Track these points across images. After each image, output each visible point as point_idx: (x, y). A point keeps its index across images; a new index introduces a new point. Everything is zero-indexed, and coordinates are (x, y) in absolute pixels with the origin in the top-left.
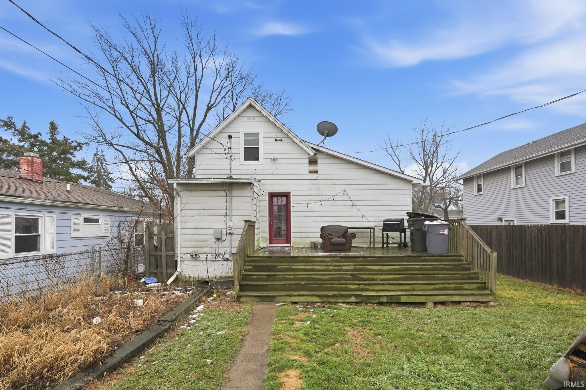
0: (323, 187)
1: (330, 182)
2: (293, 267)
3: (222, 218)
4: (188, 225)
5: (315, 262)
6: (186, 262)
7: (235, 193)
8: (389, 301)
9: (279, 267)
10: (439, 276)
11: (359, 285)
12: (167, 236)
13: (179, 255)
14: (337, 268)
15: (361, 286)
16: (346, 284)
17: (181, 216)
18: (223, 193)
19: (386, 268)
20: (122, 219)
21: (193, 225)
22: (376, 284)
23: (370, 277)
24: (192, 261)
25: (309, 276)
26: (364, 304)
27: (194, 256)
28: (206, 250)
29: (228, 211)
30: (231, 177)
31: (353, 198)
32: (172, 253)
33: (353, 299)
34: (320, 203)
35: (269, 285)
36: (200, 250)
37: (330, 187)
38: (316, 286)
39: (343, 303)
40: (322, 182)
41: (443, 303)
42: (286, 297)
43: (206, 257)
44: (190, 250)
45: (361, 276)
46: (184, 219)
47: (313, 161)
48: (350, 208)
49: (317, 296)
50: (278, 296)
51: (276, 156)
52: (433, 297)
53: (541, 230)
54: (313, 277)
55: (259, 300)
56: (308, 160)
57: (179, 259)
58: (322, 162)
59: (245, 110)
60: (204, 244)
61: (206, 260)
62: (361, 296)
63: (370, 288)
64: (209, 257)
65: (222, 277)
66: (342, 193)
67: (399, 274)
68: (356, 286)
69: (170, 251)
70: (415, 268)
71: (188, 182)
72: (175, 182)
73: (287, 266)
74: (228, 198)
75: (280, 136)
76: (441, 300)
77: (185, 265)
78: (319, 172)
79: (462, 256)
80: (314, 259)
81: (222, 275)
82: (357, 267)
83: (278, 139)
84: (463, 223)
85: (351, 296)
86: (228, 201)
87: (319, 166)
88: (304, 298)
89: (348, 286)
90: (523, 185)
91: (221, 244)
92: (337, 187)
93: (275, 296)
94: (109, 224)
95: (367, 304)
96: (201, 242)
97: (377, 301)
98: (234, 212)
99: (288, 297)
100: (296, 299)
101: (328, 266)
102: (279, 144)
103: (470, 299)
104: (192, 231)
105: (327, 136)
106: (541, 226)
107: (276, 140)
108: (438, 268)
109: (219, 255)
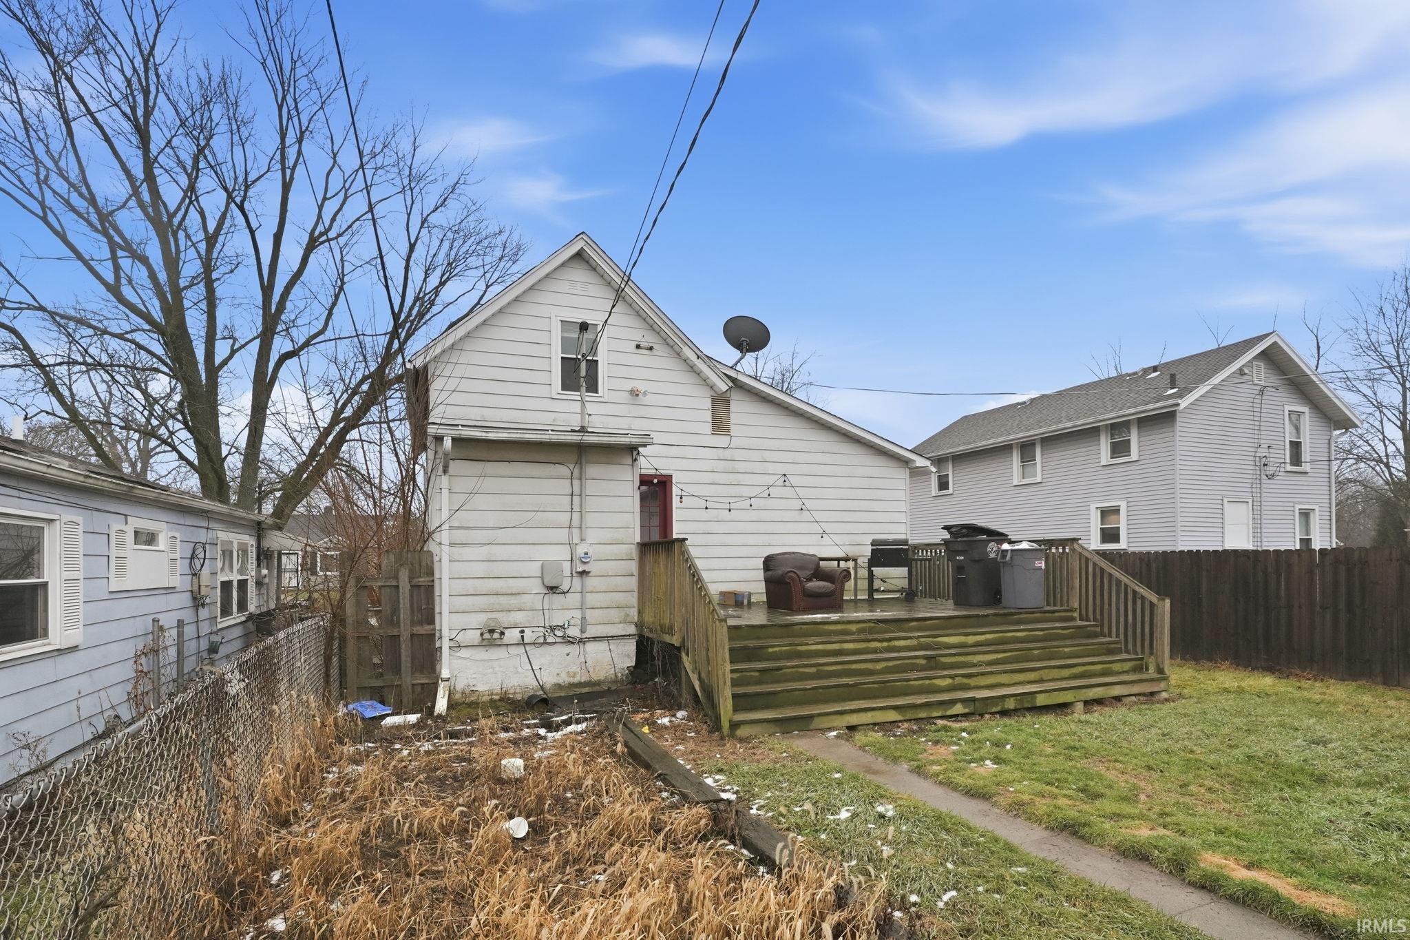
0: (741, 466)
1: (756, 455)
2: (800, 648)
3: (563, 535)
4: (469, 553)
5: (829, 633)
6: (464, 653)
7: (592, 470)
8: (1018, 707)
9: (770, 650)
10: (1066, 650)
11: (952, 677)
12: (415, 581)
13: (446, 633)
14: (885, 644)
15: (958, 680)
16: (930, 678)
17: (451, 528)
18: (563, 470)
19: (971, 639)
20: (202, 536)
21: (482, 552)
22: (982, 674)
23: (961, 659)
24: (481, 649)
25: (846, 667)
26: (978, 717)
27: (487, 636)
28: (519, 617)
29: (576, 516)
30: (583, 430)
31: (801, 492)
32: (426, 629)
33: (958, 709)
34: (749, 502)
35: (783, 691)
36: (504, 619)
37: (758, 467)
38: (876, 686)
39: (942, 718)
40: (738, 454)
41: (1100, 702)
42: (834, 717)
43: (519, 635)
44: (480, 619)
45: (943, 660)
46: (459, 535)
47: (720, 403)
48: (796, 515)
49: (895, 708)
50: (820, 715)
51: (641, 386)
52: (1084, 691)
53: (1149, 561)
54: (854, 666)
55: (778, 730)
56: (709, 401)
57: (446, 645)
58: (740, 409)
59: (563, 265)
60: (513, 601)
61: (522, 643)
62: (973, 700)
63: (972, 682)
64: (529, 636)
65: (559, 685)
66: (780, 482)
67: (1005, 651)
68: (949, 681)
69: (421, 623)
70: (1017, 637)
71: (484, 434)
72: (448, 435)
73: (790, 645)
74: (576, 483)
75: (650, 339)
76: (1096, 697)
77: (459, 661)
78: (734, 430)
79: (1072, 610)
80: (826, 627)
81: (561, 682)
82: (922, 640)
83: (643, 345)
84: (1076, 546)
85: (953, 702)
86: (577, 490)
87: (734, 418)
88: (870, 714)
89: (934, 681)
90: (1039, 479)
91: (557, 600)
92: (771, 468)
93: (811, 717)
94: (178, 550)
95: (982, 715)
96: (505, 598)
97: (999, 709)
98: (590, 519)
99: (838, 717)
100: (853, 719)
101: (869, 641)
102: (643, 358)
103: (1136, 689)
104: (480, 569)
105: (748, 351)
106: (1149, 553)
107: (638, 347)
108: (1051, 634)
109: (553, 629)
